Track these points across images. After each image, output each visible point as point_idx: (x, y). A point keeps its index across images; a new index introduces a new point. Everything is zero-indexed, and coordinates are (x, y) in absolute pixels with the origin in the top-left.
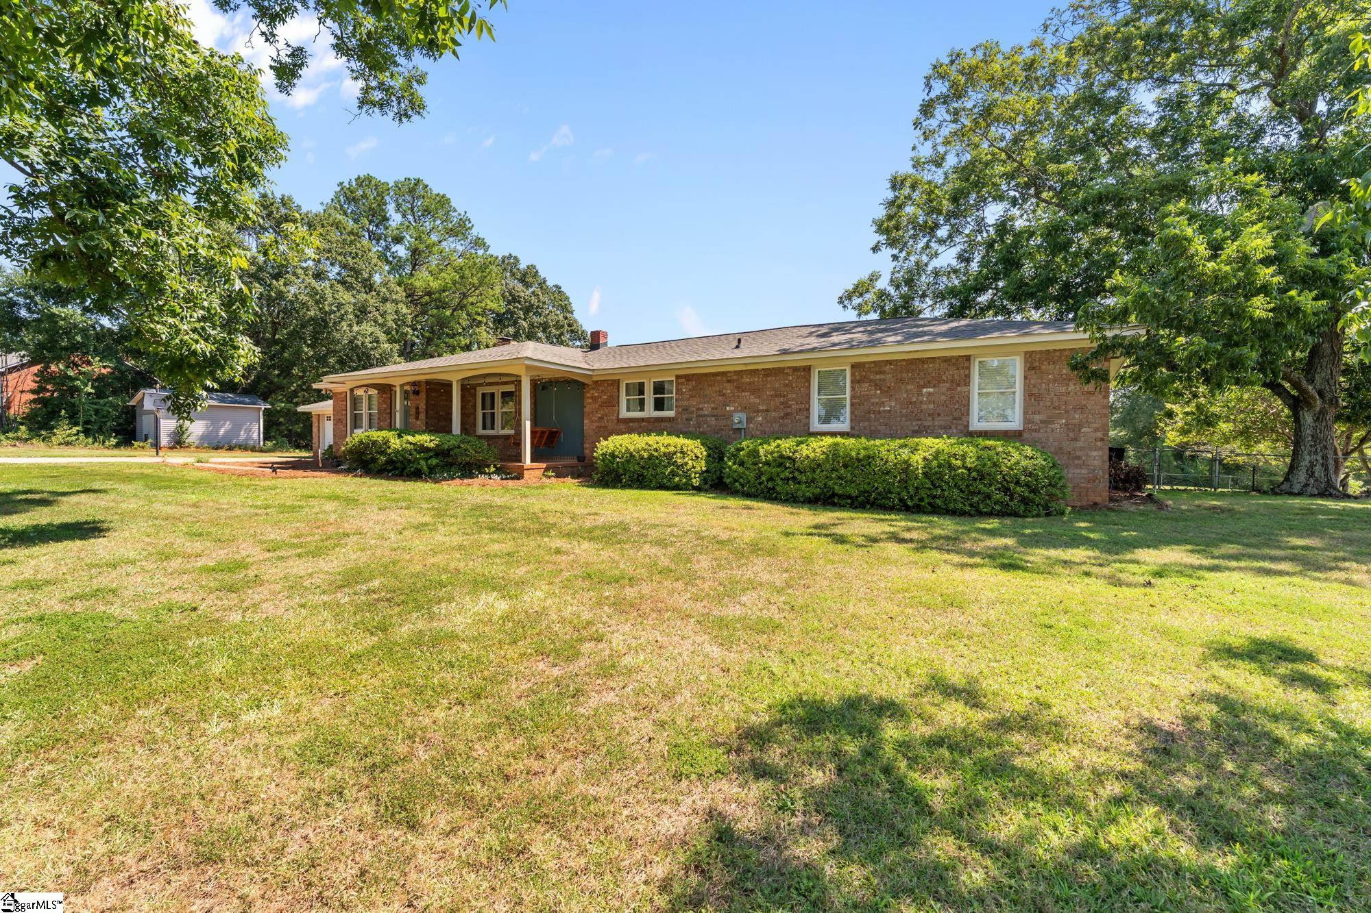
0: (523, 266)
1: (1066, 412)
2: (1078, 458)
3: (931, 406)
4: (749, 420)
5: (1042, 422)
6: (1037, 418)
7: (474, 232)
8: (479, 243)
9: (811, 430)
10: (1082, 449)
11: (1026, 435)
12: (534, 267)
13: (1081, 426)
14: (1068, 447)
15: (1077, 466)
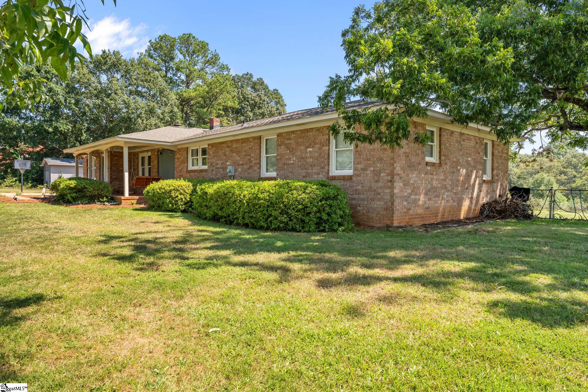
0: (254, 79)
1: (374, 162)
2: (379, 194)
3: (311, 160)
4: (236, 171)
5: (362, 169)
6: (360, 166)
7: (221, 61)
8: (224, 67)
9: (262, 176)
10: (381, 187)
11: (354, 178)
12: (261, 79)
13: (380, 172)
14: (374, 186)
15: (379, 200)
